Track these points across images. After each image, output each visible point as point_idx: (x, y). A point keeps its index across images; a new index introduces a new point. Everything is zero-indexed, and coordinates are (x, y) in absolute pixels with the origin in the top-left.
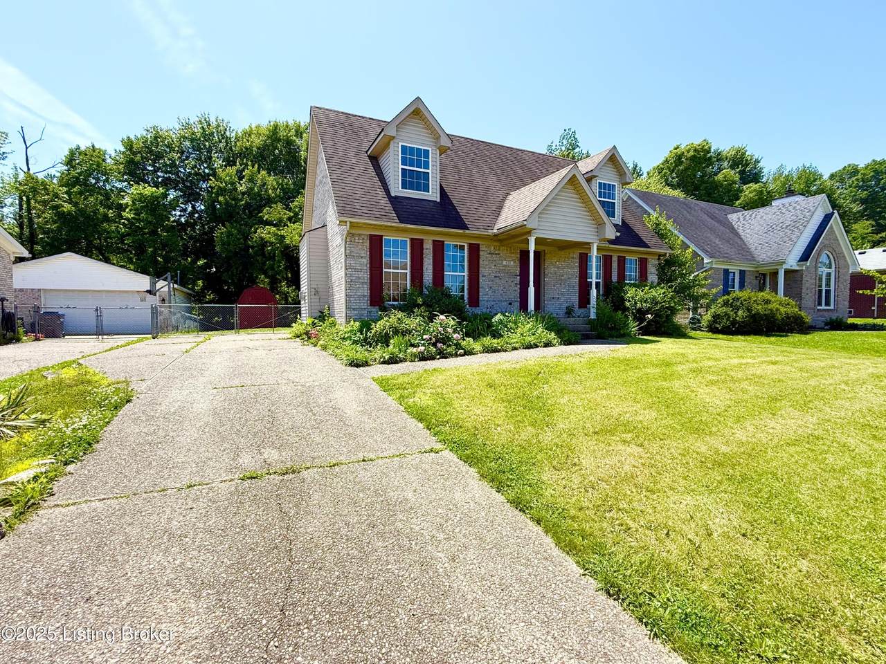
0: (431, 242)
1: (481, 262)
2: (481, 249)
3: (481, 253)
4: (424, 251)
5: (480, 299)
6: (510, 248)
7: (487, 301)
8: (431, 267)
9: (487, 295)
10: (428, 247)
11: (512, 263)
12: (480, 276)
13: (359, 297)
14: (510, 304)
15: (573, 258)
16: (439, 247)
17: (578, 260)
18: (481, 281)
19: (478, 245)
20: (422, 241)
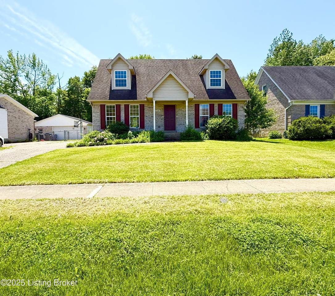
0: (124, 105)
1: (145, 111)
2: (145, 106)
3: (145, 108)
4: (121, 109)
5: (145, 125)
6: (159, 105)
7: (148, 126)
8: (124, 114)
9: (148, 124)
10: (123, 107)
11: (160, 111)
12: (145, 116)
13: (97, 126)
14: (159, 127)
15: (191, 106)
16: (127, 107)
17: (194, 107)
18: (145, 118)
19: (144, 105)
20: (120, 105)
